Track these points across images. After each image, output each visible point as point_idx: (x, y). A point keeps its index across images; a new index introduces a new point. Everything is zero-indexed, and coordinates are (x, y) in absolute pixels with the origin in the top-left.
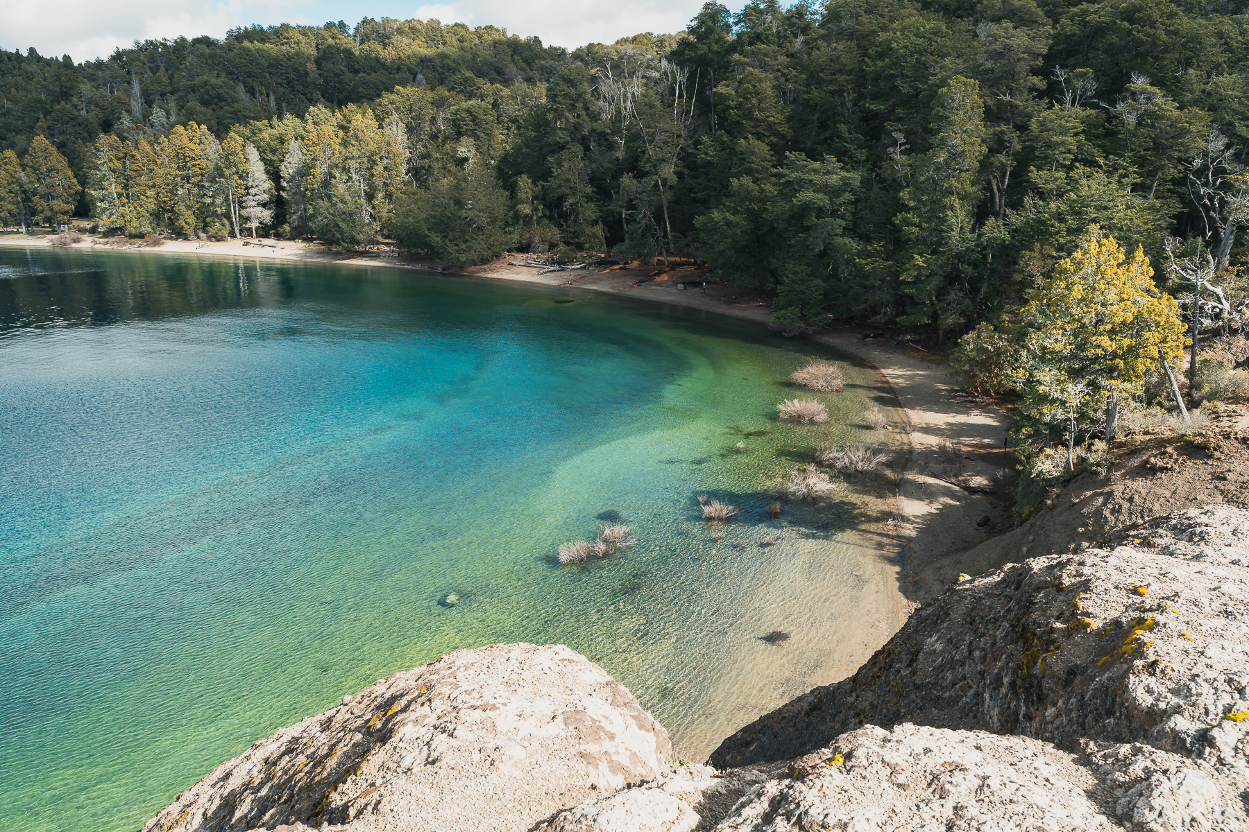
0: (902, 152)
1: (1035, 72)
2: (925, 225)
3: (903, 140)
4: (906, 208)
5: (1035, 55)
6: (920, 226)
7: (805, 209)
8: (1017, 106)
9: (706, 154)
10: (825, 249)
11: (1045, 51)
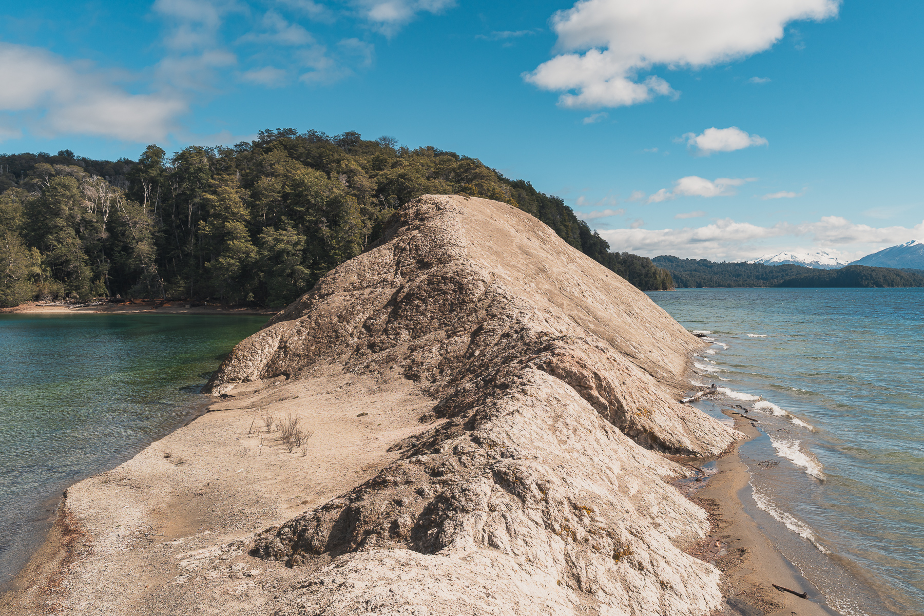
0: (326, 226)
1: (373, 196)
2: (343, 255)
3: (326, 221)
4: (334, 248)
5: (373, 190)
6: (341, 256)
7: (283, 251)
8: (368, 210)
9: (204, 230)
10: (292, 273)
11: (376, 188)
